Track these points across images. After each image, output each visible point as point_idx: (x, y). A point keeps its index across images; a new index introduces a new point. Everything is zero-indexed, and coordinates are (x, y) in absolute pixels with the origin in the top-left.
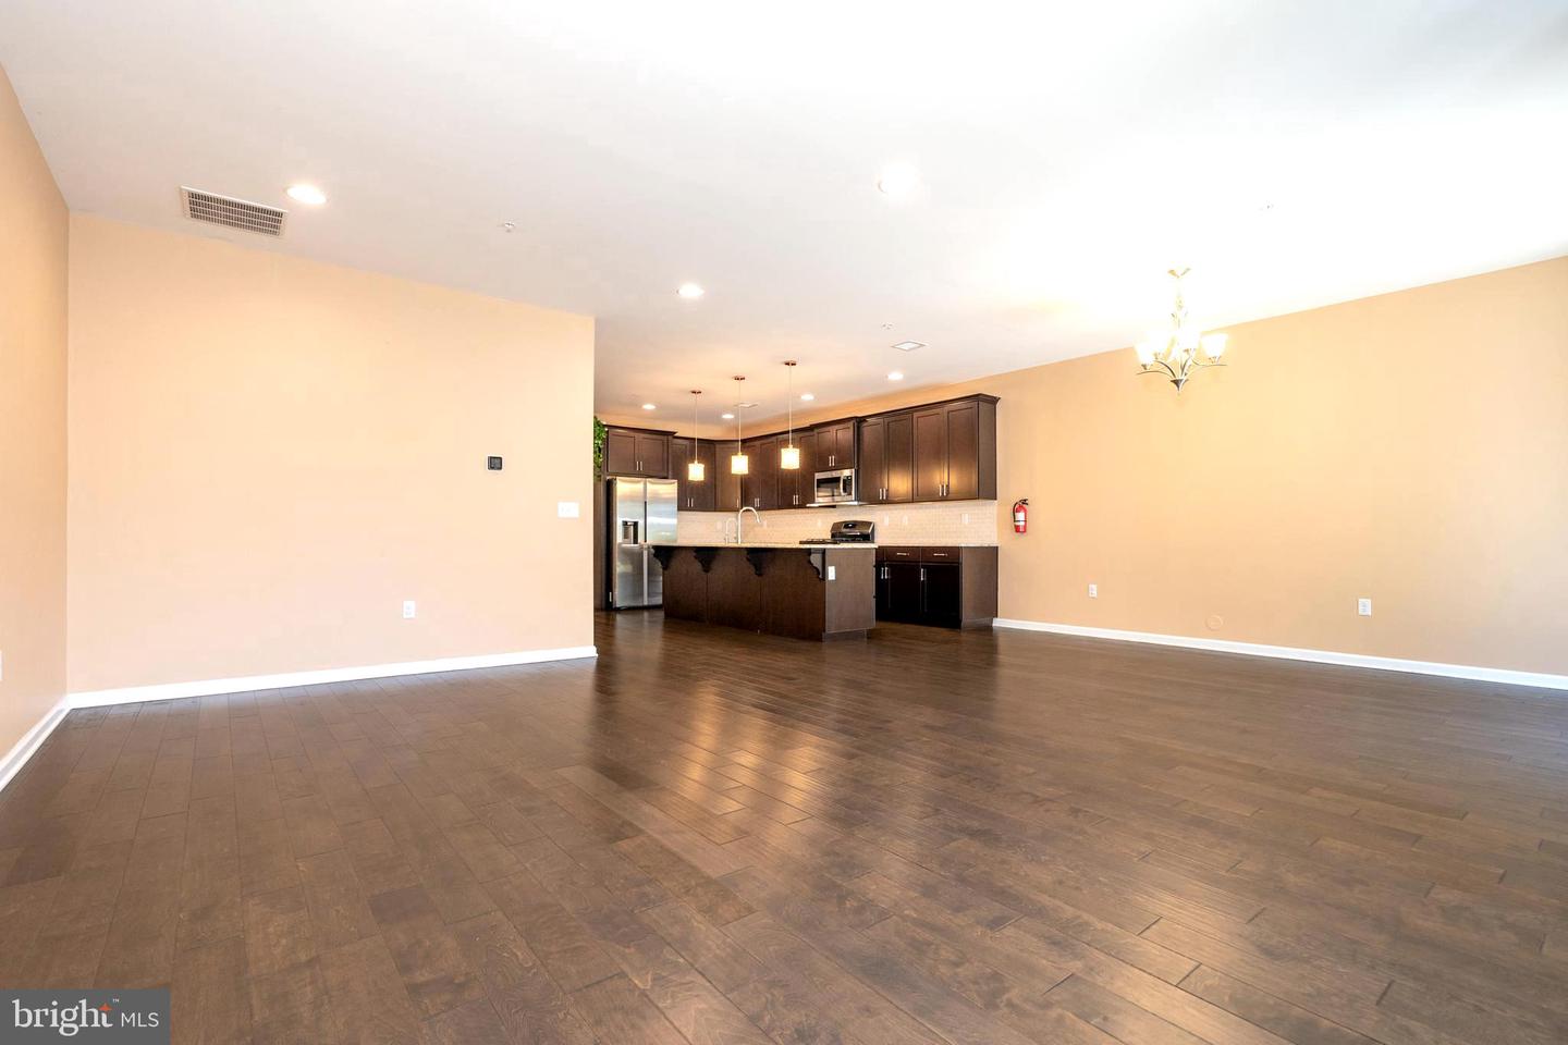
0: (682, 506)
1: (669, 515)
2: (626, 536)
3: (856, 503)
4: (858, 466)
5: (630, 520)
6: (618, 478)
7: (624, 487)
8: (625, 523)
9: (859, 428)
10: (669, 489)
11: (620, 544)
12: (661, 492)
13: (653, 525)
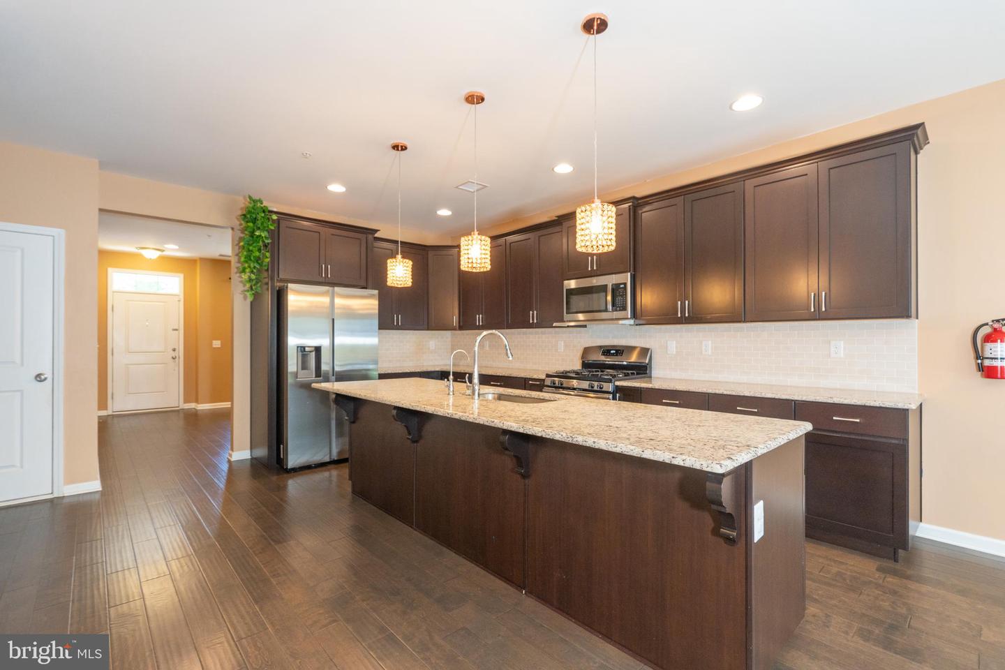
0: (385, 323)
1: (365, 332)
2: (304, 366)
3: (632, 322)
4: (635, 270)
5: (311, 342)
6: (290, 285)
7: (298, 299)
8: (302, 349)
9: (635, 212)
10: (367, 303)
11: (296, 375)
12: (356, 307)
13: (343, 347)
